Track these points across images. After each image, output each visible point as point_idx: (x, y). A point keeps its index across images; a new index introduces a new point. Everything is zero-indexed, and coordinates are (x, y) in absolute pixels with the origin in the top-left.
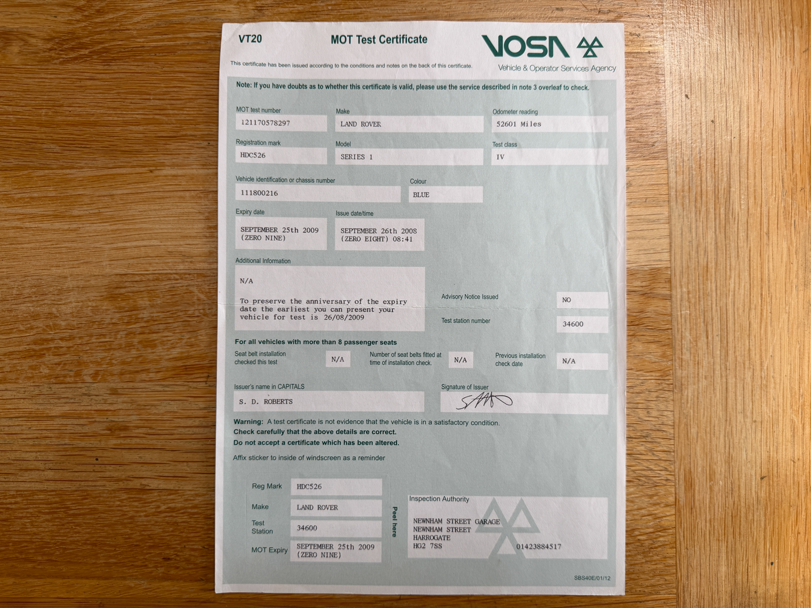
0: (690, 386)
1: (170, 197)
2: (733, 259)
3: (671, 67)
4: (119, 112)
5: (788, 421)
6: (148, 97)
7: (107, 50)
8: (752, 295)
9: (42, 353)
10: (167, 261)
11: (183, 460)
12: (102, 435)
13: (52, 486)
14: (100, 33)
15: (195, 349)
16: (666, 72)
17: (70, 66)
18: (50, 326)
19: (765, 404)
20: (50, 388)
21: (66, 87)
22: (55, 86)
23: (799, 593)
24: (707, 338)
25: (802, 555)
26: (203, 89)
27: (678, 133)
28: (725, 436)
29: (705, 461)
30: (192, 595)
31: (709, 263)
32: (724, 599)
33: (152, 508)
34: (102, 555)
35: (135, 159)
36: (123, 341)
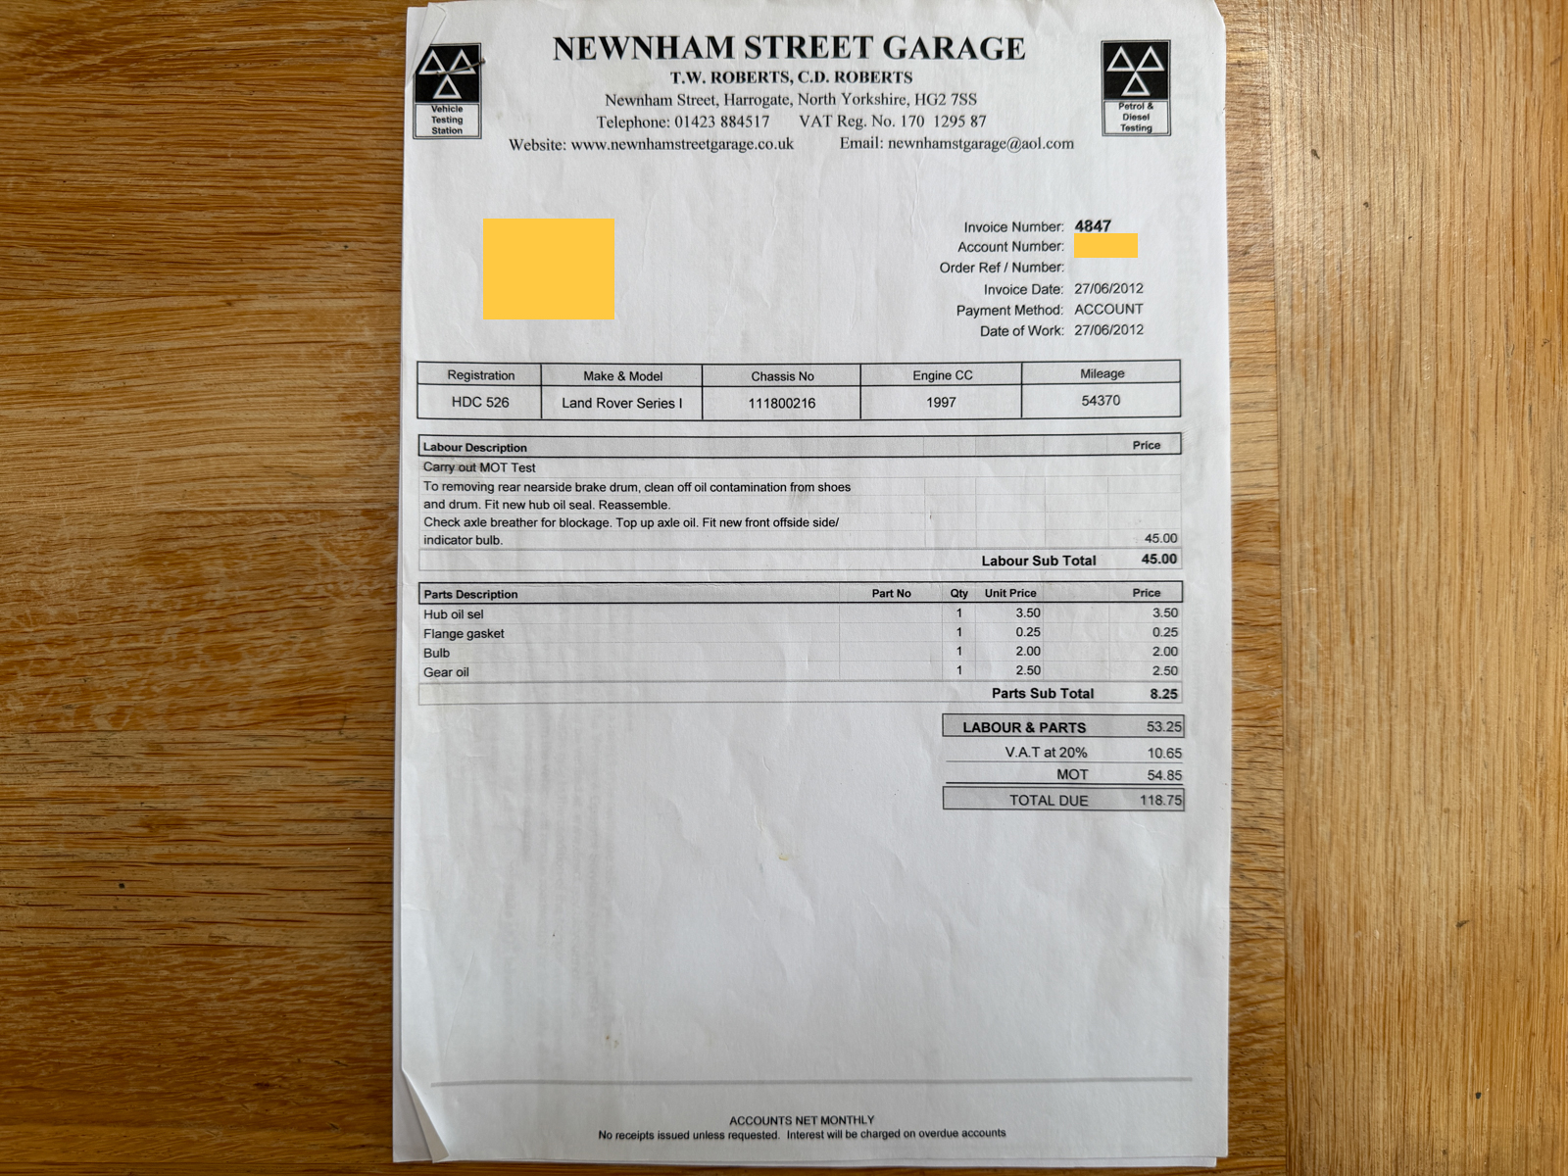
0: (1316, 740)
1: (267, 356)
2: (1405, 484)
3: (1282, 94)
4: (163, 183)
5: (1513, 811)
6: (222, 152)
7: (139, 57)
8: (1443, 556)
9: (10, 670)
10: (262, 485)
11: (294, 887)
12: (133, 837)
13: (31, 938)
14: (125, 21)
15: (317, 663)
16: (1273, 104)
17: (63, 89)
18: (25, 616)
19: (1468, 775)
20: (27, 741)
21: (57, 133)
22: (34, 129)
23: (1532, 1155)
24: (1353, 642)
25: (1538, 1077)
26: (334, 137)
27: (1295, 228)
28: (1386, 840)
29: (1346, 891)
30: (314, 1158)
31: (1357, 492)
32: (1381, 1166)
33: (233, 984)
34: (133, 1077)
35: (197, 278)
36: (173, 648)
